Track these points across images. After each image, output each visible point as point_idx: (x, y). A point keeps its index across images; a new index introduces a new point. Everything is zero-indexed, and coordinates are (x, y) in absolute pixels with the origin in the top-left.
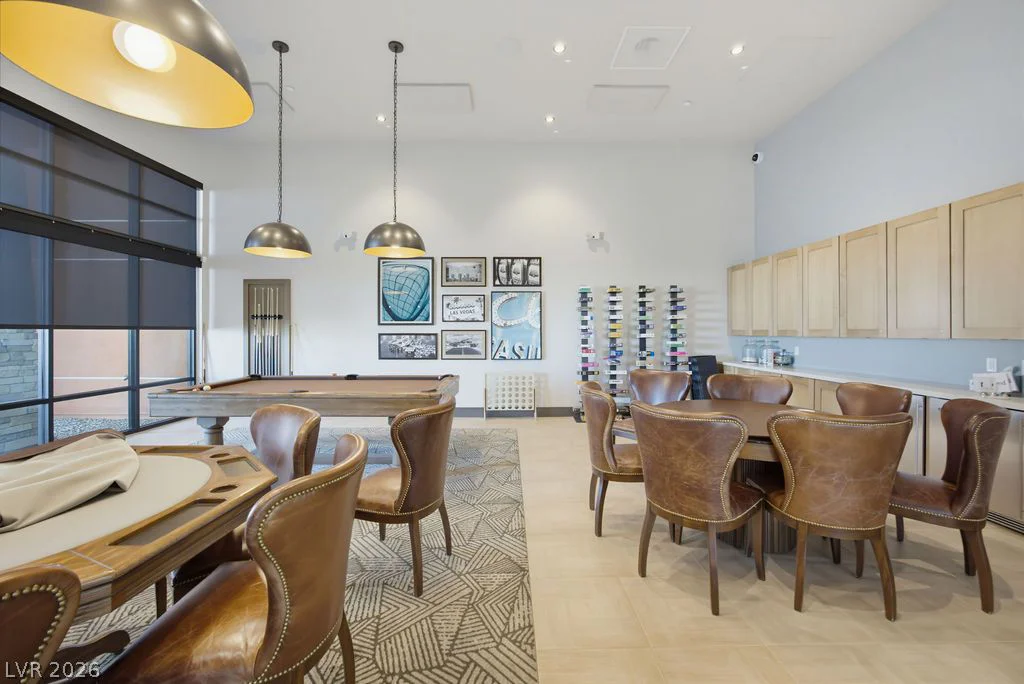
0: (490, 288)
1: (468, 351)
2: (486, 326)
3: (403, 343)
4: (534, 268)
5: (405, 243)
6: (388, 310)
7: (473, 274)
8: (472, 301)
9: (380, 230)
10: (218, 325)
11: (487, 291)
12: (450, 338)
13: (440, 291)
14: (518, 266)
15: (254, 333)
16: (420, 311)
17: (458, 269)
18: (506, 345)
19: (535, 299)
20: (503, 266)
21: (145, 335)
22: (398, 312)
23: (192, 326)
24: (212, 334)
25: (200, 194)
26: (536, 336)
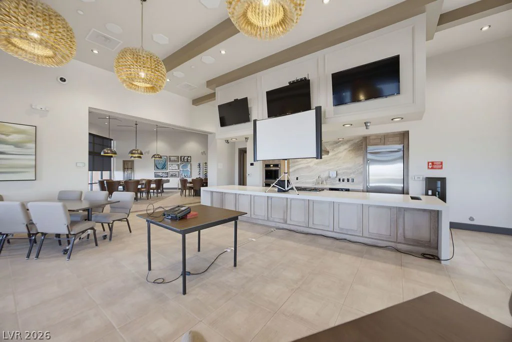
0: (180, 162)
1: (175, 176)
2: (179, 170)
3: (160, 174)
4: (189, 158)
5: (159, 158)
6: (156, 167)
7: (176, 160)
8: (176, 165)
9: (154, 155)
10: (117, 170)
11: (179, 163)
12: (171, 173)
13: (169, 163)
14: (186, 158)
15: (125, 172)
16: (164, 167)
17: (172, 158)
18: (183, 174)
19: (189, 165)
20: (182, 158)
21: (103, 172)
22: (159, 167)
23: (110, 170)
24: (115, 172)
25: (112, 141)
26: (189, 173)
